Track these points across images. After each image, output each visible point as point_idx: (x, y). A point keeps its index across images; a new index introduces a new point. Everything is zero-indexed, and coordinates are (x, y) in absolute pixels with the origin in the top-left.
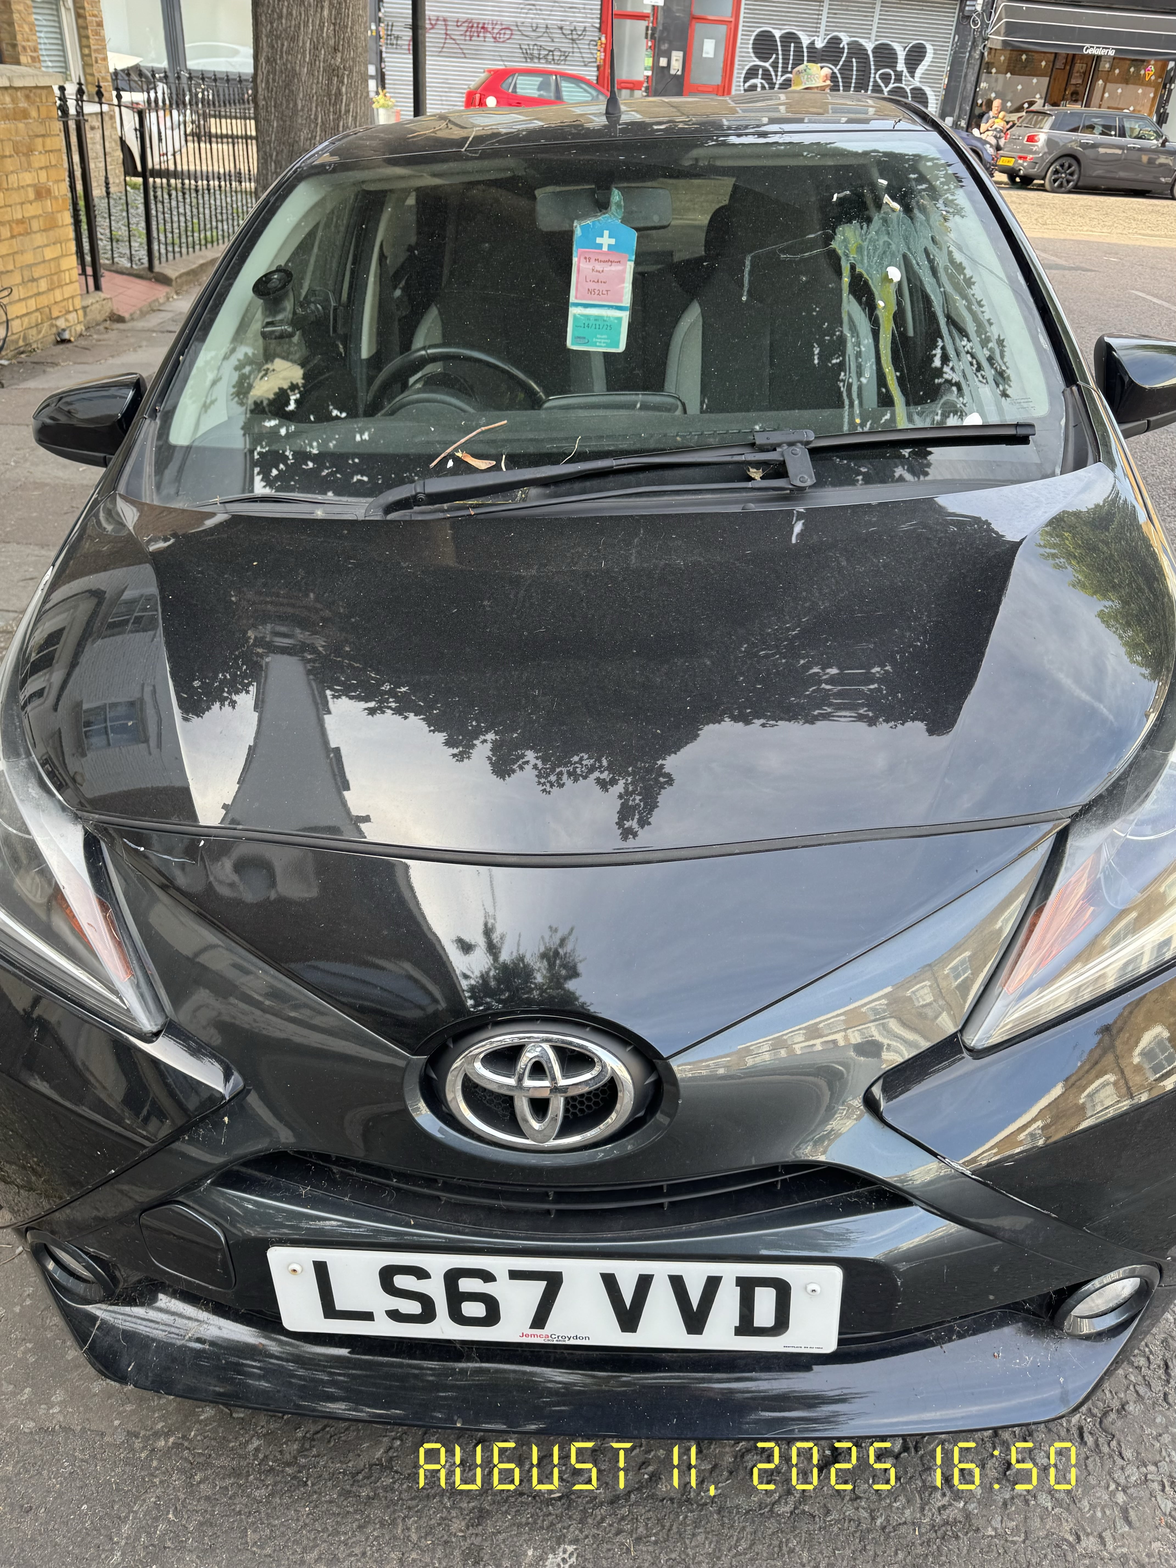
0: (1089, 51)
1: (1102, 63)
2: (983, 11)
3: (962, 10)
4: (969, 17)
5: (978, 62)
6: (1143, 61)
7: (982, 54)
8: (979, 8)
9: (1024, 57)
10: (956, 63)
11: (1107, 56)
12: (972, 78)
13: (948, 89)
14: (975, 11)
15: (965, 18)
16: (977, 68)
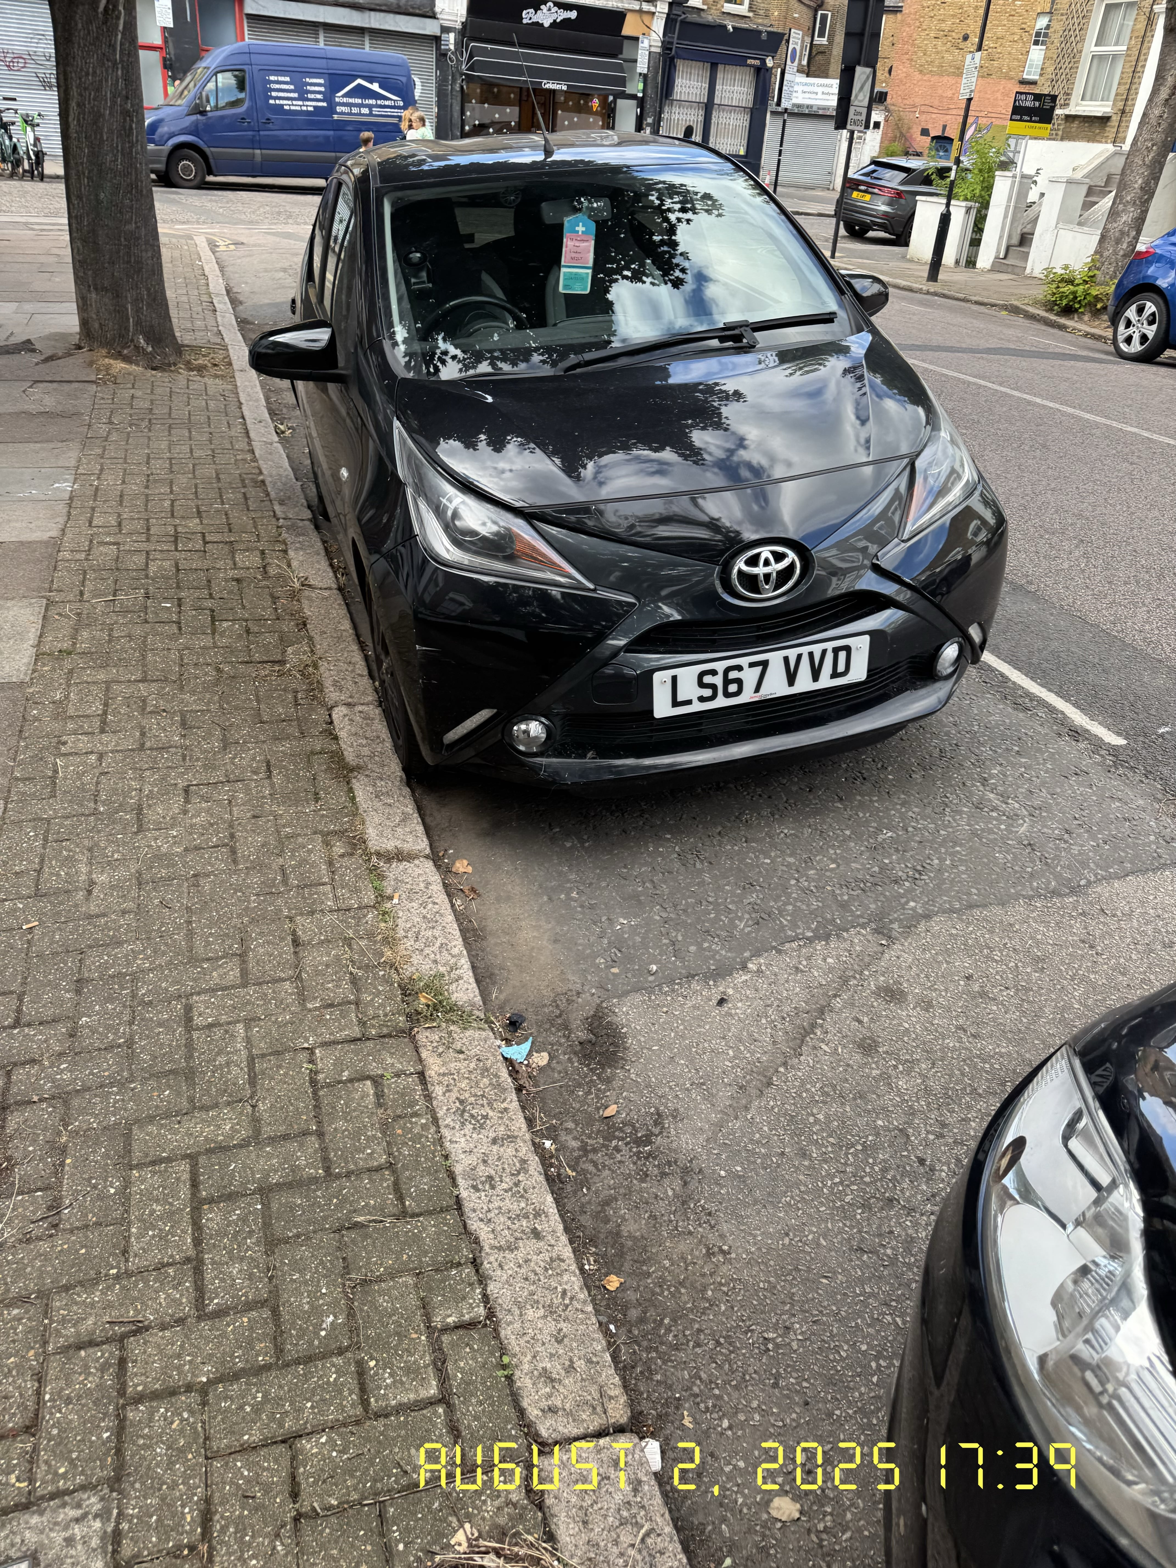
0: (547, 86)
1: (557, 96)
2: (456, 49)
3: (438, 48)
4: (445, 55)
5: (459, 95)
6: (588, 95)
7: (462, 87)
8: (452, 47)
9: (496, 90)
10: (441, 95)
11: (562, 91)
12: (457, 108)
13: (438, 116)
14: (450, 50)
15: (442, 56)
16: (459, 99)
